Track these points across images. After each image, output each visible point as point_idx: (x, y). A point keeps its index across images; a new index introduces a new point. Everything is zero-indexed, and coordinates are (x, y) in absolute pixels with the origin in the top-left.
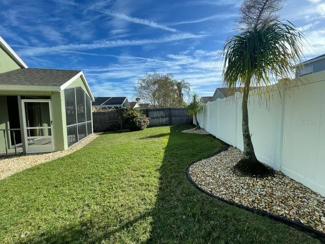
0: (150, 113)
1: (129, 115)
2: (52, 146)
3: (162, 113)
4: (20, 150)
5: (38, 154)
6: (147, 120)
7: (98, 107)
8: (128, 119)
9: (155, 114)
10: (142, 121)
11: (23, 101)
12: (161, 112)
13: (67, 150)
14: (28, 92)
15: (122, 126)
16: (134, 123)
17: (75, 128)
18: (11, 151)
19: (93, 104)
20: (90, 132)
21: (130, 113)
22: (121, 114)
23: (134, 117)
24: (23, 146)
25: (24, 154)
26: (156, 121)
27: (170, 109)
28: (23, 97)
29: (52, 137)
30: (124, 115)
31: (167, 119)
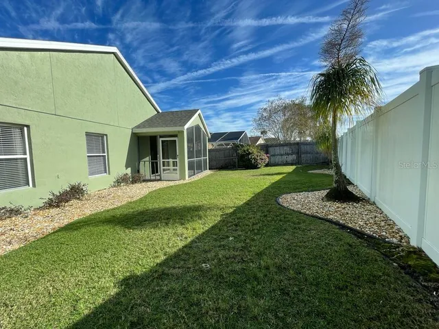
0: (271, 150)
1: (244, 151)
2: (177, 176)
3: (287, 149)
4: (158, 178)
5: (169, 181)
6: (265, 157)
7: (214, 143)
8: (243, 156)
9: (278, 150)
10: (258, 158)
11: (161, 139)
12: (285, 148)
13: (187, 180)
14: (163, 132)
15: (237, 164)
16: (249, 160)
17: (193, 162)
18: (153, 178)
19: (209, 140)
20: (205, 169)
21: (246, 149)
22: (236, 151)
23: (250, 154)
24: (160, 175)
25: (160, 180)
26: (278, 159)
27: (298, 144)
28: (161, 137)
29: (178, 168)
30: (239, 151)
31: (294, 157)
